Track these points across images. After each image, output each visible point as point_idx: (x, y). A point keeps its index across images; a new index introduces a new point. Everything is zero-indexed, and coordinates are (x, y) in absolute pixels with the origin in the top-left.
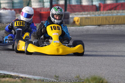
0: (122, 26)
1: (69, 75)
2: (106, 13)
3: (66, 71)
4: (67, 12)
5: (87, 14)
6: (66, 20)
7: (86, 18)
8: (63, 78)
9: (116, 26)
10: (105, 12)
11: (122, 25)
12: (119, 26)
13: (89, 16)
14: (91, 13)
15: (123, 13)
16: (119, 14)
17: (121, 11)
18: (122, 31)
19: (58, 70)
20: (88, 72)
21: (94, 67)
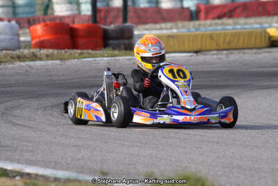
0: (244, 53)
1: (133, 166)
2: (210, 25)
3: (126, 158)
4: (128, 24)
5: (171, 28)
6: (126, 41)
7: (169, 37)
8: (117, 174)
9: (232, 53)
10: (208, 22)
11: (246, 51)
12: (240, 53)
13: (175, 31)
14: (180, 24)
15: (246, 24)
16: (239, 27)
17: (242, 21)
18: (246, 65)
19: (107, 154)
20: (173, 159)
21: (185, 147)
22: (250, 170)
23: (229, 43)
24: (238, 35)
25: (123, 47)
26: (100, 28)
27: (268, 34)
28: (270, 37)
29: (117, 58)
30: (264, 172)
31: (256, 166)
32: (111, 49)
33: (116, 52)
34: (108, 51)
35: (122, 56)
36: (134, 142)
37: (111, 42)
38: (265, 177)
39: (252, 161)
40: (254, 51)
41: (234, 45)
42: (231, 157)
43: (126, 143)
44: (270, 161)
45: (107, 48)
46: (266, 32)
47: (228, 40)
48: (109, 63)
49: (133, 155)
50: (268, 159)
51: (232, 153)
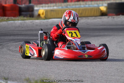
0: (88, 19)
1: (24, 75)
2: (73, 5)
3: (21, 71)
4: (31, 4)
5: (54, 6)
6: (30, 13)
7: (52, 11)
8: (15, 79)
9: (82, 19)
10: (73, 3)
12: (86, 19)
13: (55, 8)
14: (58, 4)
15: (91, 4)
16: (87, 6)
17: (89, 3)
18: (88, 25)
19: (12, 69)
20: (44, 72)
21: (51, 66)
22: (81, 77)
23: (81, 14)
24: (85, 10)
25: (28, 15)
26: (18, 6)
27: (100, 9)
28: (101, 11)
29: (26, 21)
30: (87, 78)
31: (84, 75)
32: (23, 17)
33: (25, 18)
34: (22, 18)
35: (28, 20)
36: (27, 63)
37: (23, 13)
38: (87, 80)
39: (83, 72)
40: (93, 18)
41: (83, 15)
42: (73, 70)
43: (23, 64)
44: (91, 72)
45: (21, 16)
47: (80, 12)
48: (21, 24)
49: (24, 69)
50: (90, 72)
51: (74, 68)
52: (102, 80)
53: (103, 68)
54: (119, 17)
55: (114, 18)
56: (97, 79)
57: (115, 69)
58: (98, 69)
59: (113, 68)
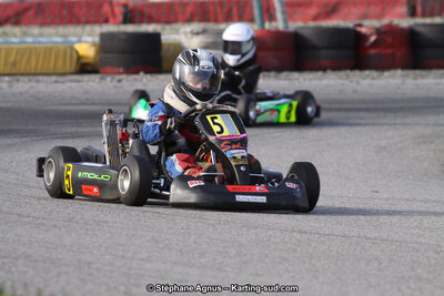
22: (44, 261)
23: (14, 64)
24: (28, 52)
27: (77, 52)
28: (80, 57)
30: (65, 265)
31: (54, 256)
38: (67, 273)
39: (48, 248)
40: (54, 78)
41: (21, 68)
42: (14, 241)
44: (75, 249)
46: (72, 49)
47: (12, 59)
50: (72, 246)
51: (16, 235)
52: (112, 271)
53: (108, 235)
54: (135, 80)
55: (120, 81)
56: (98, 269)
57: (149, 241)
58: (94, 239)
59: (142, 236)
